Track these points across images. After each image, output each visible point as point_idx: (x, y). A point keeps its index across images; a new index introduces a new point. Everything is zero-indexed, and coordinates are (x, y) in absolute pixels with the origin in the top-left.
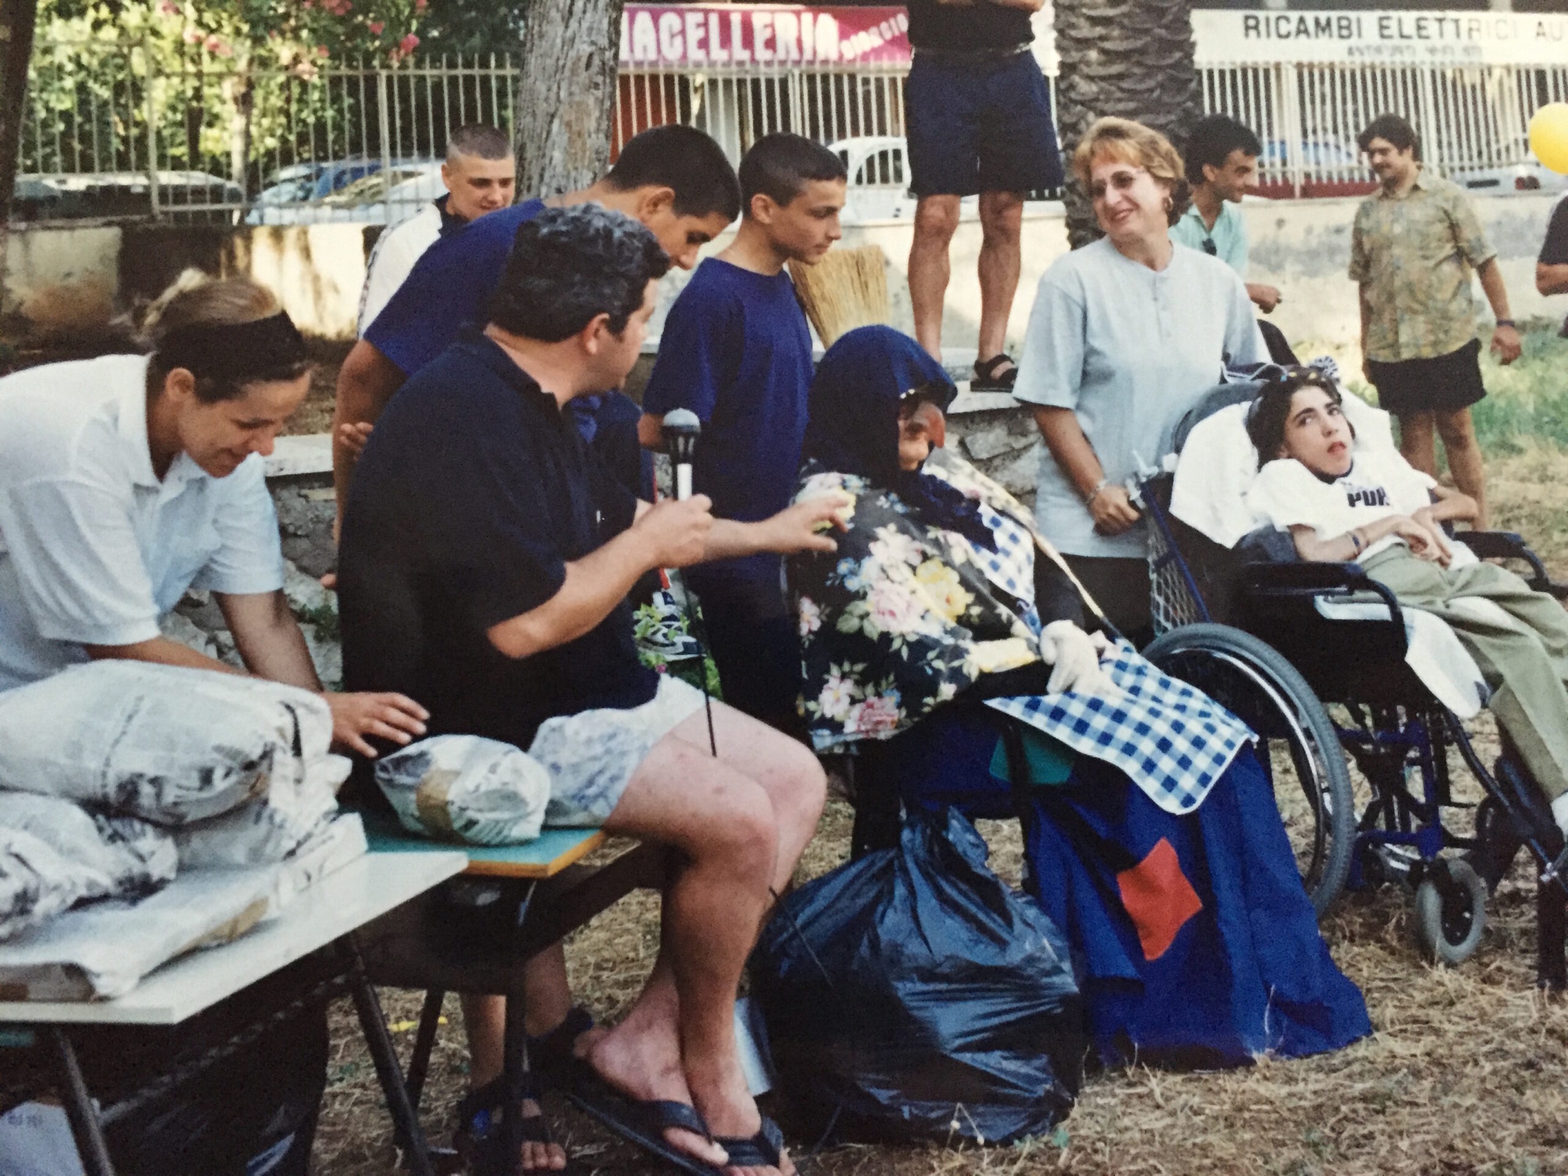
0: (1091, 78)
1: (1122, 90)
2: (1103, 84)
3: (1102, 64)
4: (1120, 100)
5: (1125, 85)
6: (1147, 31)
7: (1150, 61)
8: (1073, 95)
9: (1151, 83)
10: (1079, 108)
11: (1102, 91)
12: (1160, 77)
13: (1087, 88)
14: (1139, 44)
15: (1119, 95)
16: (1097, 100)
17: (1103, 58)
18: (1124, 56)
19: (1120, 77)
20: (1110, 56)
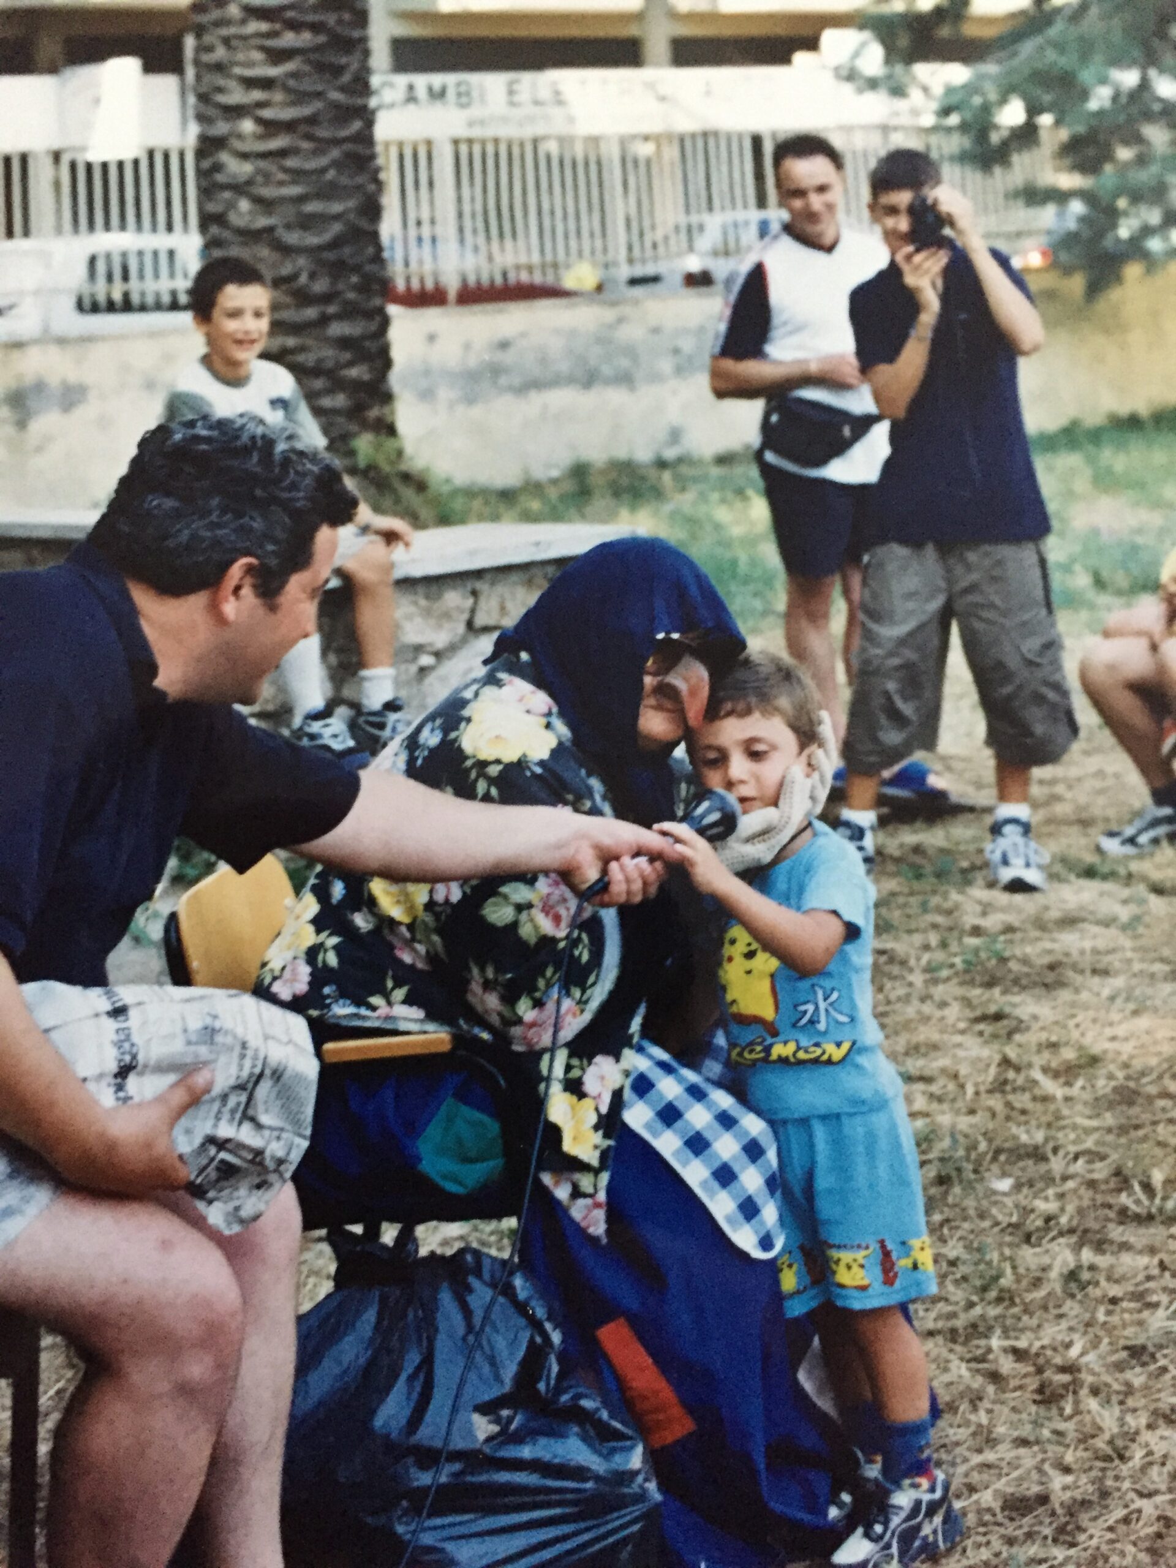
0: (245, 156)
1: (286, 170)
2: (262, 164)
3: (260, 137)
4: (281, 183)
5: (291, 163)
6: (319, 95)
7: (323, 133)
8: (220, 178)
9: (323, 161)
10: (227, 195)
11: (258, 171)
12: (335, 153)
13: (237, 168)
14: (306, 111)
15: (281, 176)
16: (249, 182)
17: (260, 130)
18: (289, 126)
19: (283, 153)
20: (270, 127)
